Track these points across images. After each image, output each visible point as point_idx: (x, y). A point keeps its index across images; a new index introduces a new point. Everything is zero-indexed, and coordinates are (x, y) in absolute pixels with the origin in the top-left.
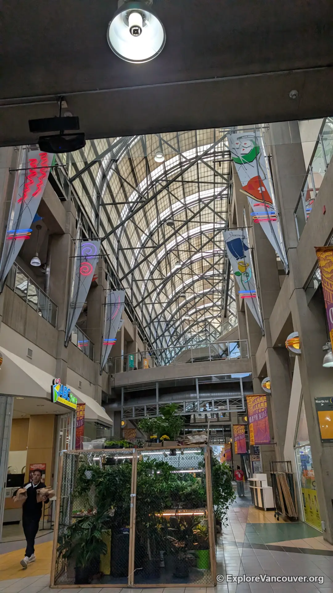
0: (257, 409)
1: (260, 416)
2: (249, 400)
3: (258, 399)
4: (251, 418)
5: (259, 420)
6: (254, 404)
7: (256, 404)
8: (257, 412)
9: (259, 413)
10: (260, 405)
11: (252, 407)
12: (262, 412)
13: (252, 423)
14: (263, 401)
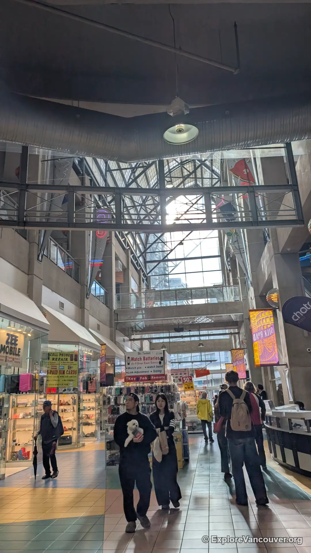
0: (262, 325)
1: (266, 334)
2: (252, 315)
3: (263, 314)
4: (256, 336)
5: (264, 338)
6: (259, 320)
7: (260, 320)
8: (262, 329)
9: (264, 330)
10: (266, 320)
11: (256, 323)
12: (268, 328)
13: (256, 341)
14: (269, 316)
